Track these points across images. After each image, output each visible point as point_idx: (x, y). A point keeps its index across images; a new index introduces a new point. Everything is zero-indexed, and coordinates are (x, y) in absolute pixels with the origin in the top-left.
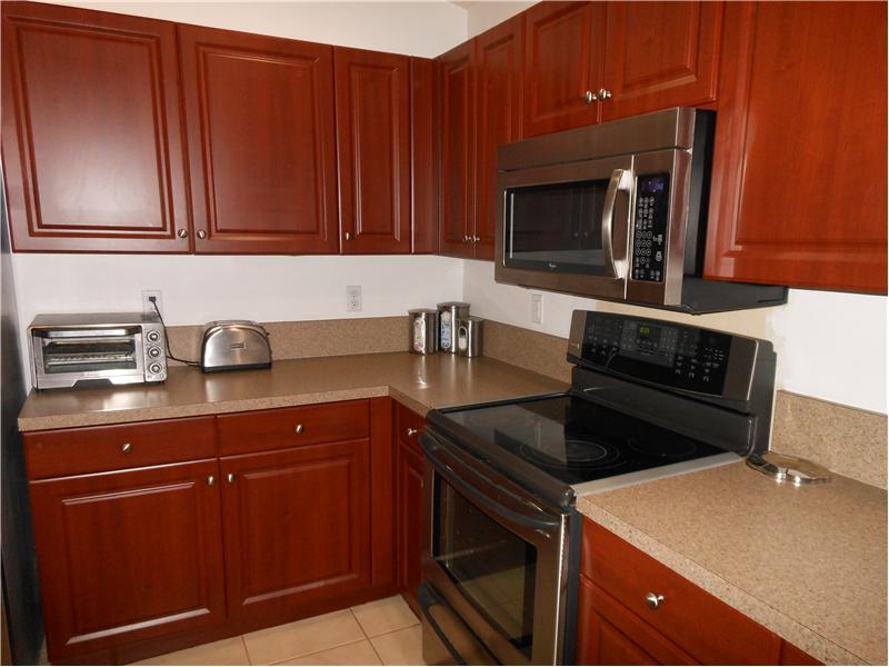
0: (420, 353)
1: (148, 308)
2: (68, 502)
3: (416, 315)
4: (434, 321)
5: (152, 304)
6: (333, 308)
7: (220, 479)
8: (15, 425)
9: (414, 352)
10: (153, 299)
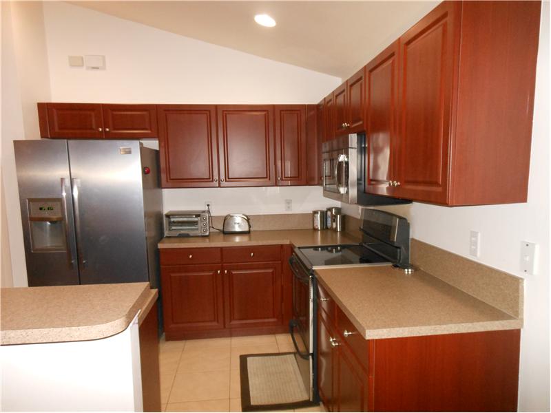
0: (317, 230)
1: (206, 208)
2: (172, 275)
3: (315, 212)
4: (324, 215)
5: (207, 207)
6: (279, 209)
7: (222, 272)
8: (157, 246)
9: (315, 230)
10: (208, 205)
